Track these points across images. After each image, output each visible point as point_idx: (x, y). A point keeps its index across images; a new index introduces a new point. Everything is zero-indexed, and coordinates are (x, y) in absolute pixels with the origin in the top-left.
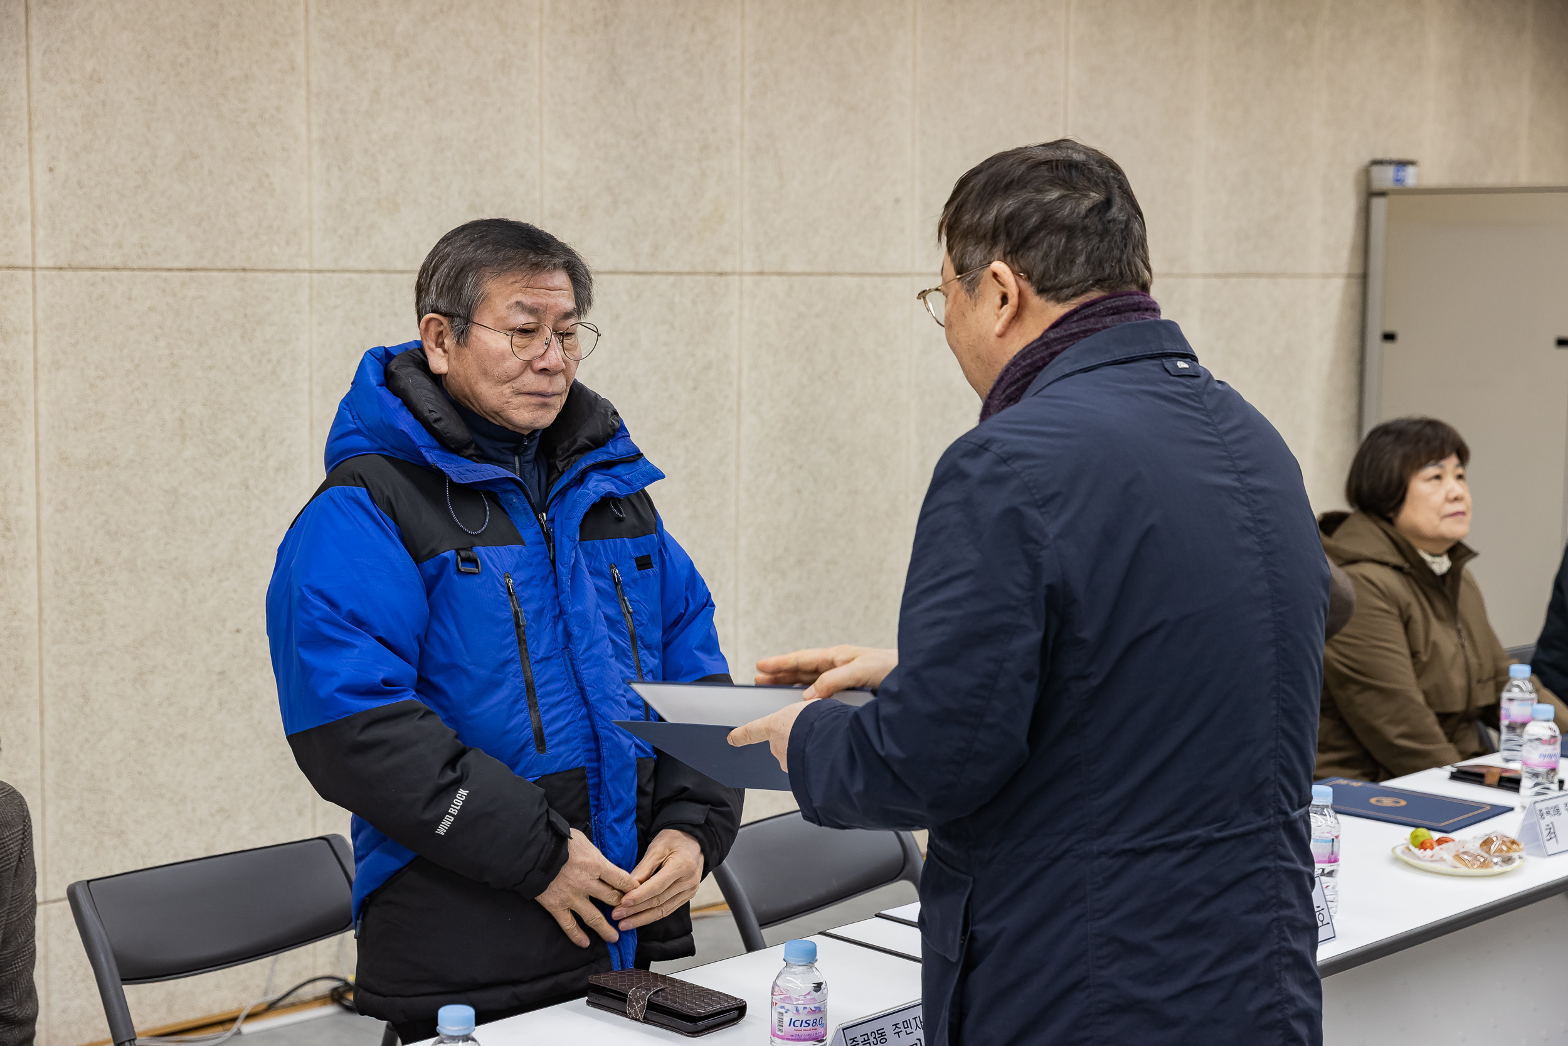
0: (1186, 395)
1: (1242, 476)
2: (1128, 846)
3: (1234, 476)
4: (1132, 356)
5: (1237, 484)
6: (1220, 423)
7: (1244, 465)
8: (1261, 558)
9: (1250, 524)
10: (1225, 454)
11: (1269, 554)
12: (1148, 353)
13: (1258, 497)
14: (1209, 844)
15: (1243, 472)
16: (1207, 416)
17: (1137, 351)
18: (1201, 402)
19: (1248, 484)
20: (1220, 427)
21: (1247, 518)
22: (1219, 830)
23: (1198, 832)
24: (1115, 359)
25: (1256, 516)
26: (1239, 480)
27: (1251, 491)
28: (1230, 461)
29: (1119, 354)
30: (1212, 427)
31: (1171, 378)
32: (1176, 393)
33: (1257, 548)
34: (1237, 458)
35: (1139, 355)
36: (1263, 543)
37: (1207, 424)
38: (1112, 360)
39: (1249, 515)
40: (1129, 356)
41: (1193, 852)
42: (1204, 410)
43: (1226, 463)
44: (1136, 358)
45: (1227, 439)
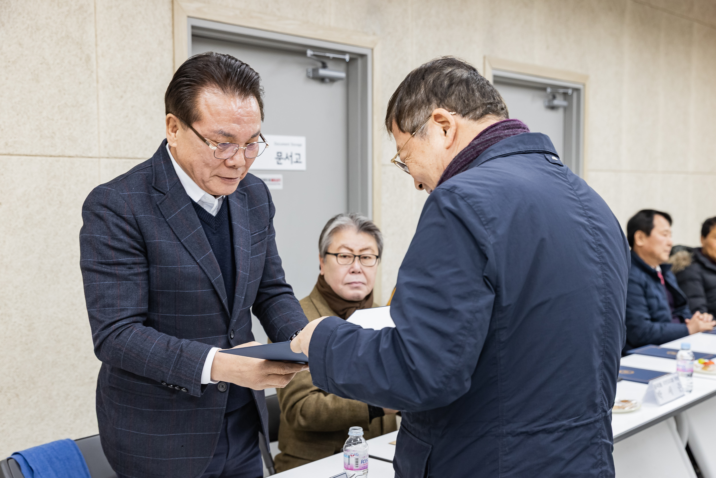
0: (559, 173)
1: (590, 219)
2: (524, 430)
3: (586, 219)
4: (528, 150)
5: (587, 223)
6: (577, 190)
7: (591, 214)
8: (600, 266)
9: (594, 246)
10: (581, 206)
11: (604, 264)
12: (537, 150)
13: (598, 232)
14: (570, 429)
15: (590, 217)
16: (570, 185)
17: (531, 148)
18: (566, 178)
19: (593, 224)
20: (577, 192)
21: (593, 242)
22: (575, 421)
23: (565, 422)
24: (519, 151)
25: (597, 242)
26: (588, 221)
27: (594, 228)
28: (583, 210)
29: (522, 148)
30: (573, 191)
31: (550, 164)
32: (554, 171)
33: (597, 259)
34: (586, 210)
35: (532, 150)
36: (601, 258)
37: (571, 189)
38: (517, 151)
39: (594, 241)
40: (527, 150)
41: (561, 434)
42: (568, 182)
43: (582, 211)
44: (531, 152)
45: (582, 198)
